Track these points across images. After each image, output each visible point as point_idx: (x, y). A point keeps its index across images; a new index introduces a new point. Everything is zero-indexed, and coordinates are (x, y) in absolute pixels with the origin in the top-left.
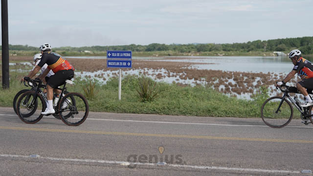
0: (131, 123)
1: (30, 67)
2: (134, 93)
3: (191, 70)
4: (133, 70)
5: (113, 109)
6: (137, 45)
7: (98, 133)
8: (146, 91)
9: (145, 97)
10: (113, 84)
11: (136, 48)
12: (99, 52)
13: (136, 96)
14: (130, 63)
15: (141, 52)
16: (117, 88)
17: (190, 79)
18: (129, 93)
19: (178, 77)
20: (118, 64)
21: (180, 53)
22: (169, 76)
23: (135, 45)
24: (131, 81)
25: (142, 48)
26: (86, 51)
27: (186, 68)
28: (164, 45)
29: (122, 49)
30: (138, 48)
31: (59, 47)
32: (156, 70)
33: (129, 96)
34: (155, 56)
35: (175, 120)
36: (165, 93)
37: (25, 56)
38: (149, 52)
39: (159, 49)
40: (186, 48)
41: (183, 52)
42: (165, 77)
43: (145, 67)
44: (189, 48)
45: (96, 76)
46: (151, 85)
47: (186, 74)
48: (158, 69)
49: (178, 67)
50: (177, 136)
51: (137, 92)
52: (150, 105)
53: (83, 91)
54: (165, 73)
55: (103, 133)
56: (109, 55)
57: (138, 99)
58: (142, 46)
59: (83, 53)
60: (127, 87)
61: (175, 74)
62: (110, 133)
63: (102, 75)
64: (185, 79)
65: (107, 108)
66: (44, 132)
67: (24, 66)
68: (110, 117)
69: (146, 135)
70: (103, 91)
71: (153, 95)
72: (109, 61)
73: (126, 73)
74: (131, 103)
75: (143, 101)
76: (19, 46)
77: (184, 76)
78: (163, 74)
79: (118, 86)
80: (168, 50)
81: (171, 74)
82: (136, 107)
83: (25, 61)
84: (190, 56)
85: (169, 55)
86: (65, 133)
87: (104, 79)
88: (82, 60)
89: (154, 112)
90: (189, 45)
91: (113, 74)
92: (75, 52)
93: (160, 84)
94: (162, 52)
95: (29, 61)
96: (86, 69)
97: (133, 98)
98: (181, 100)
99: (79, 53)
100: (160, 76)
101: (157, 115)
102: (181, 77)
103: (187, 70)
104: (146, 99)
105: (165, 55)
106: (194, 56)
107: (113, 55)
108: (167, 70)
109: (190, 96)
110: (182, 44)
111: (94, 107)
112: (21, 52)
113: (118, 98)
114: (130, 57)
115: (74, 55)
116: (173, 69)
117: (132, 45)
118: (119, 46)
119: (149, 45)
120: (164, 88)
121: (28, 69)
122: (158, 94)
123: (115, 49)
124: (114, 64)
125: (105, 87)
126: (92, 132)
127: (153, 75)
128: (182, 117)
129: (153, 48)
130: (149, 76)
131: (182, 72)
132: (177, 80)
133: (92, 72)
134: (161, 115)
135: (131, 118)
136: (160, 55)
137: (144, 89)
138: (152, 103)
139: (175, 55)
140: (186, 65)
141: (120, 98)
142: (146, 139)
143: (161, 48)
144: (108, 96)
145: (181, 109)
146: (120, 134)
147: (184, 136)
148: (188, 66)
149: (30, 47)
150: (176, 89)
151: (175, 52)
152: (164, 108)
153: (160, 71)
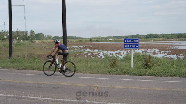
0: (139, 81)
1: (78, 49)
2: (141, 64)
3: (174, 50)
4: (138, 50)
5: (128, 73)
6: (140, 35)
7: (120, 87)
8: (148, 62)
9: (147, 66)
10: (128, 58)
11: (139, 37)
12: (118, 40)
13: (141, 65)
14: (138, 46)
15: (143, 39)
16: (130, 61)
17: (173, 55)
18: (137, 64)
19: (166, 54)
20: (130, 46)
21: (167, 39)
22: (160, 53)
23: (139, 35)
24: (138, 56)
25: (143, 37)
26: (110, 39)
27: (170, 48)
28: (156, 34)
29: (131, 37)
30: (141, 37)
31: (94, 37)
32: (152, 50)
33: (137, 65)
34: (151, 41)
35: (166, 80)
36: (159, 64)
37: (74, 42)
38: (147, 39)
39: (154, 37)
40: (170, 36)
41: (168, 39)
42: (158, 54)
43: (145, 48)
44: (172, 36)
45: (116, 54)
46: (150, 58)
47: (171, 52)
48: (153, 49)
49: (165, 48)
50: (168, 89)
51: (142, 63)
52: (150, 71)
53: (110, 62)
54: (158, 51)
55: (123, 87)
56: (125, 41)
57: (143, 67)
58: (143, 35)
59: (108, 40)
60: (136, 60)
61: (164, 52)
62: (127, 87)
63: (120, 53)
64: (170, 55)
65: (124, 72)
66: (89, 86)
67: (74, 48)
68: (126, 78)
69: (149, 89)
70: (122, 63)
71: (152, 64)
72: (125, 45)
73: (134, 52)
74: (139, 70)
75: (146, 68)
76: (71, 37)
77: (169, 53)
78: (156, 52)
79: (130, 59)
80: (159, 37)
81: (162, 52)
82: (142, 72)
83: (75, 45)
84: (173, 41)
85: (160, 40)
86: (101, 87)
87: (121, 55)
88: (108, 44)
89: (153, 75)
90: (172, 34)
91: (126, 52)
92: (104, 39)
93: (156, 58)
94: (156, 39)
95: (77, 45)
96: (110, 49)
97: (140, 66)
98: (169, 68)
99: (106, 40)
100: (155, 53)
101: (155, 77)
102: (168, 54)
103: (171, 50)
104: (148, 67)
105: (157, 40)
106: (175, 40)
107: (128, 41)
108: (159, 50)
109: (174, 65)
110: (168, 34)
111: (117, 72)
112: (72, 40)
113: (131, 67)
114: (138, 42)
115: (103, 41)
116: (163, 49)
117: (137, 35)
118: (129, 36)
119: (148, 35)
120: (158, 60)
121: (76, 50)
122: (155, 64)
123: (127, 38)
124: (128, 46)
125: (123, 60)
126: (117, 87)
127: (150, 52)
128: (170, 78)
129: (150, 36)
130: (148, 53)
131: (168, 51)
132: (166, 55)
133: (114, 51)
134: (157, 77)
135: (139, 79)
136: (155, 41)
137: (146, 61)
138: (151, 69)
139: (163, 40)
140: (170, 47)
141: (132, 67)
142: (150, 91)
143: (155, 37)
144: (125, 66)
145: (170, 73)
146: (134, 88)
147: (173, 89)
148: (172, 47)
149: (77, 37)
150: (166, 61)
151: (164, 39)
152: (159, 73)
153: (155, 50)
